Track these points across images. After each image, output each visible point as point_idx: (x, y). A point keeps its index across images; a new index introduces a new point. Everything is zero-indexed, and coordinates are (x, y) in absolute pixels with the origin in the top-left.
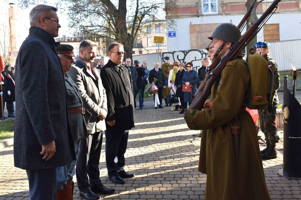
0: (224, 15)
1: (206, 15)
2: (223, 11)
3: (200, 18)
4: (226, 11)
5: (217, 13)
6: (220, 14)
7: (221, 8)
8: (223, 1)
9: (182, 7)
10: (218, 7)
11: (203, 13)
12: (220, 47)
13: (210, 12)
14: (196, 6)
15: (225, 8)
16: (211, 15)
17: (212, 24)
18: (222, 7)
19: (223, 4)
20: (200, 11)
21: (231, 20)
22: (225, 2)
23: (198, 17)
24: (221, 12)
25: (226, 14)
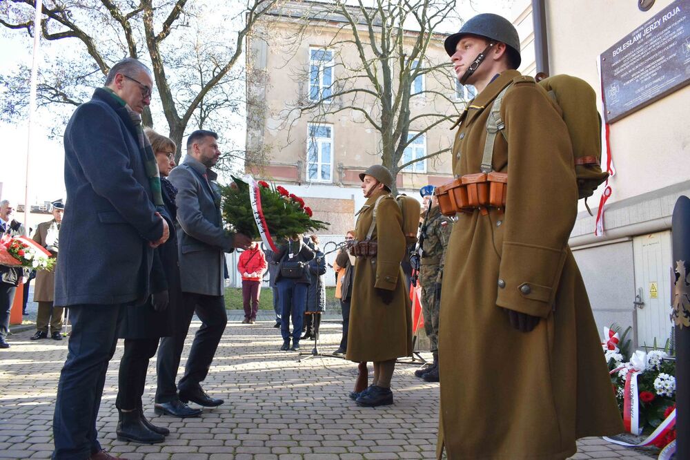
0: (342, 186)
1: (313, 184)
2: (341, 180)
3: (303, 187)
4: (347, 180)
5: (330, 181)
6: (334, 184)
7: (337, 174)
8: (342, 164)
9: (273, 166)
10: (334, 172)
11: (308, 180)
12: (480, 54)
13: (319, 179)
14: (298, 167)
15: (344, 175)
16: (320, 184)
17: (322, 198)
18: (340, 173)
19: (342, 168)
20: (302, 176)
21: (353, 196)
22: (346, 165)
23: (300, 185)
24: (337, 180)
25: (346, 185)
